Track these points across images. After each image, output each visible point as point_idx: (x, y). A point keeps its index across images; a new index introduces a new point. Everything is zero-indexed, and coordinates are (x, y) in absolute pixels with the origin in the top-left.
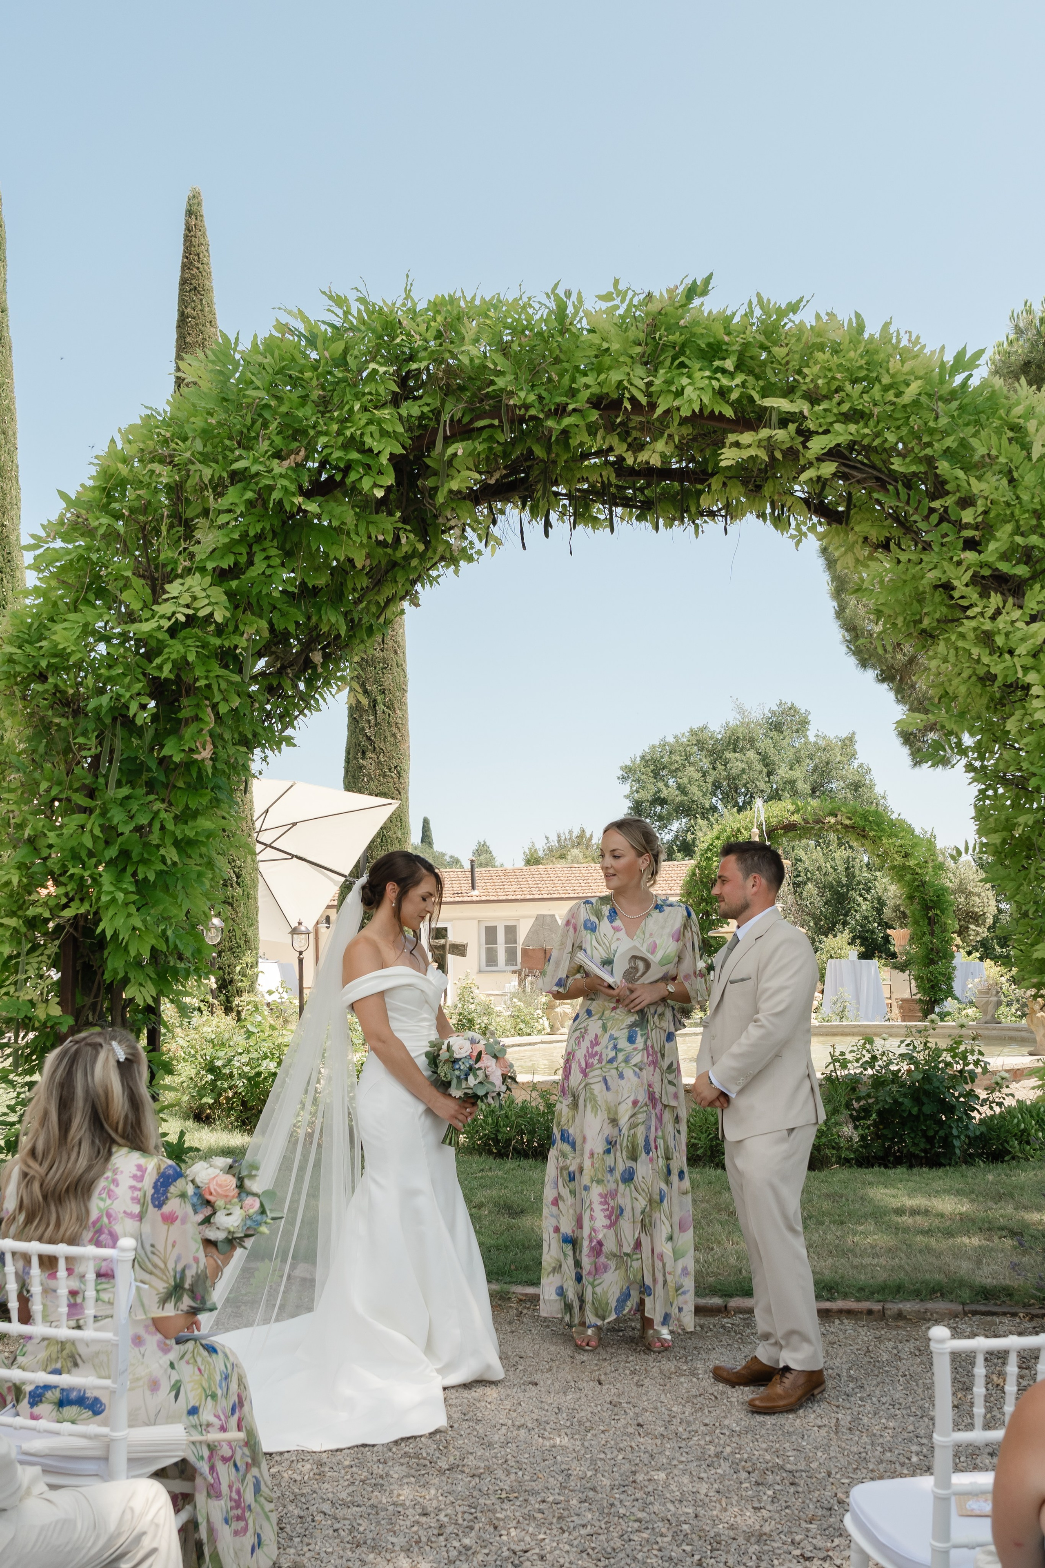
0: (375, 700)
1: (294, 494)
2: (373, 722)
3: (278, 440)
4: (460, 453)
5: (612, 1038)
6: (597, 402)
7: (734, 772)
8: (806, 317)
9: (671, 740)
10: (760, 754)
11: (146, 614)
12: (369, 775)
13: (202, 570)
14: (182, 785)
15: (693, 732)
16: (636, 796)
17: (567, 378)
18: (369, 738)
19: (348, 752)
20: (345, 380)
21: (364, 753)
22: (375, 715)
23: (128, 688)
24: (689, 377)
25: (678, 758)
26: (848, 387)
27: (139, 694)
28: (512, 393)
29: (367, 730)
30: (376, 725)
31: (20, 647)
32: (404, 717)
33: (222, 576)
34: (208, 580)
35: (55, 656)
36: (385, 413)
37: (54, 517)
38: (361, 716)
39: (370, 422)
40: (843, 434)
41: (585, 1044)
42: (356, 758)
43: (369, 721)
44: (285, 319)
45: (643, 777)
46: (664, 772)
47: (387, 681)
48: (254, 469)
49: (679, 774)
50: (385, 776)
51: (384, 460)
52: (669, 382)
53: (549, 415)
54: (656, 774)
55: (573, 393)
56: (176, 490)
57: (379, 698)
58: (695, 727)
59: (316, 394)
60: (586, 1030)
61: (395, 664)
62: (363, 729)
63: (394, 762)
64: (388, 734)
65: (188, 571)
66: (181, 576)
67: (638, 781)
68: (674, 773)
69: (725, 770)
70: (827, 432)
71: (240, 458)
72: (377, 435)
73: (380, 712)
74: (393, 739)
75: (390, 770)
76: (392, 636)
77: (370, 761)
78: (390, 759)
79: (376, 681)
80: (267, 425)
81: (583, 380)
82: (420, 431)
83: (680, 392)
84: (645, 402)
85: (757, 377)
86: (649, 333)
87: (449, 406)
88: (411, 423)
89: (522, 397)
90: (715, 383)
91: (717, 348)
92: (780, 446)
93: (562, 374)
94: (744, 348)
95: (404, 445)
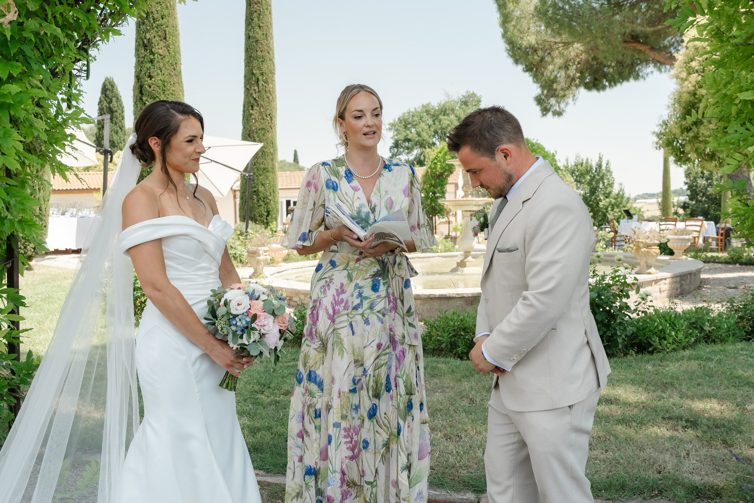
0: (258, 79)
2: (257, 90)
5: (357, 286)
7: (444, 126)
9: (412, 110)
10: (457, 116)
12: (255, 119)
15: (423, 106)
16: (396, 137)
18: (255, 99)
19: (244, 107)
21: (252, 107)
22: (258, 86)
25: (416, 119)
29: (254, 95)
30: (259, 92)
32: (274, 88)
38: (251, 87)
41: (331, 292)
42: (248, 110)
43: (255, 90)
45: (399, 128)
46: (409, 126)
47: (264, 67)
49: (417, 127)
50: (263, 119)
54: (405, 127)
57: (260, 77)
58: (425, 104)
60: (331, 280)
62: (251, 94)
63: (268, 112)
64: (265, 97)
67: (397, 130)
68: (414, 126)
69: (440, 124)
73: (260, 85)
74: (267, 99)
75: (266, 116)
76: (267, 44)
77: (256, 111)
78: (266, 110)
79: (258, 68)
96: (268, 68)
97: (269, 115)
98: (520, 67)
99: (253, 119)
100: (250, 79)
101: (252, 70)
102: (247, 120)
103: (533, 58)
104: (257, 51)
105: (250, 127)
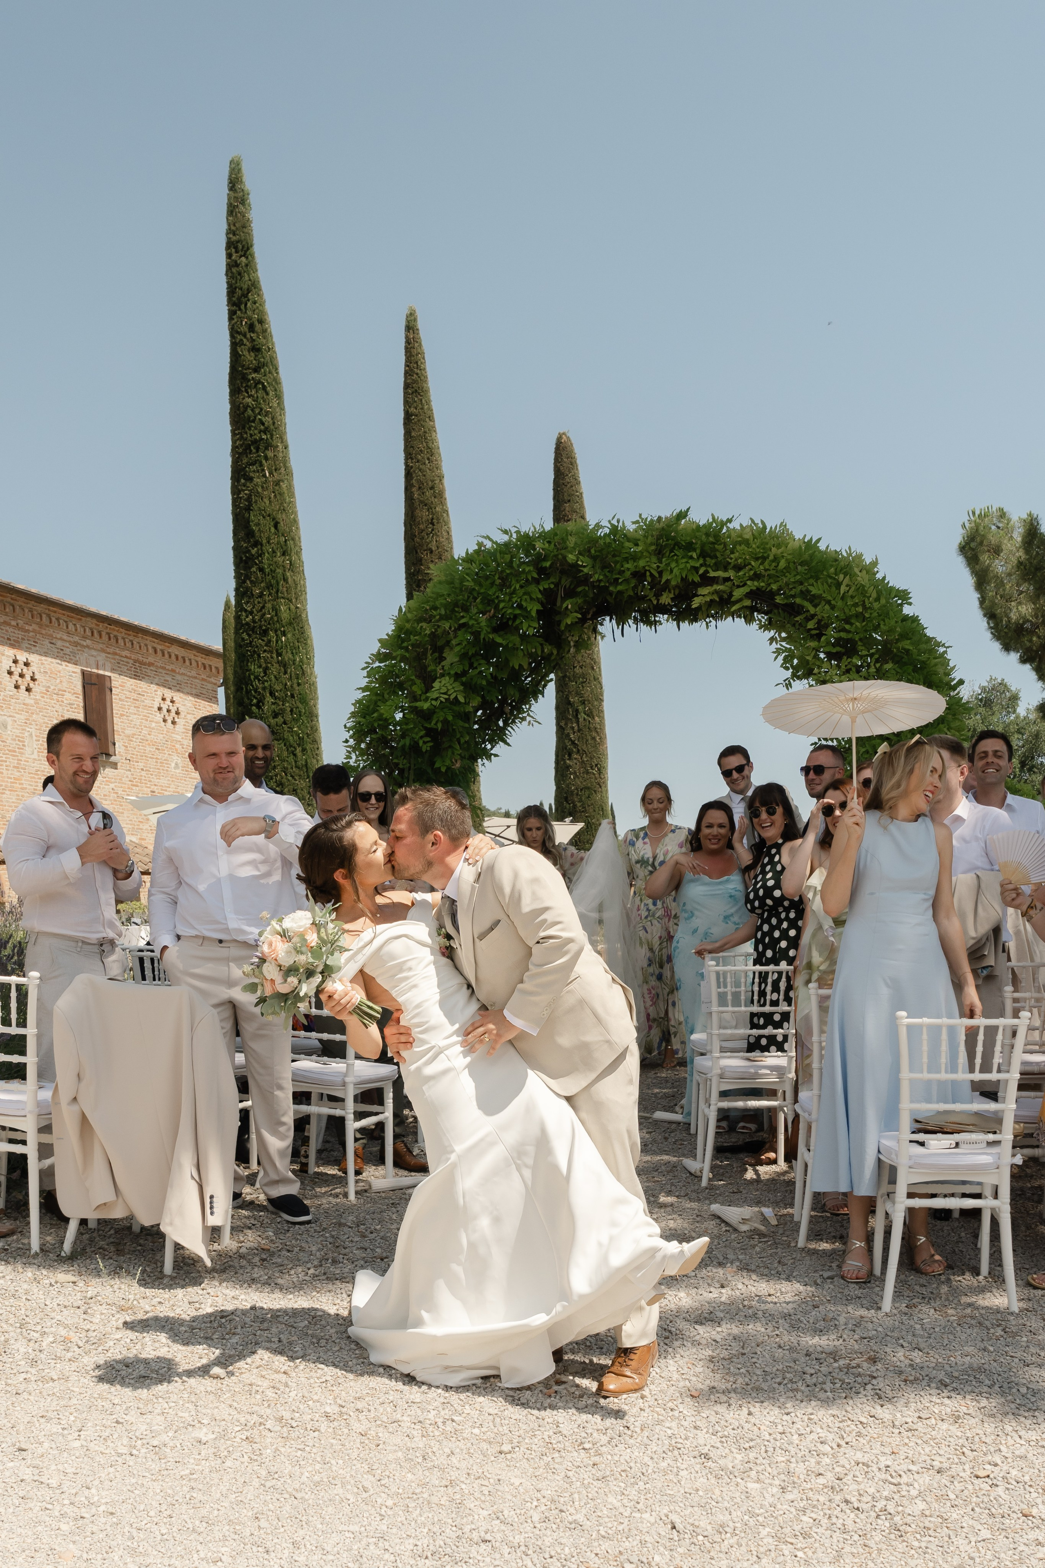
0: (577, 711)
1: (489, 633)
2: (576, 728)
3: (480, 606)
4: (570, 607)
6: (635, 574)
8: (735, 525)
11: (422, 697)
12: (575, 773)
13: (449, 674)
14: (443, 780)
17: (618, 566)
18: (573, 743)
19: (557, 755)
20: (511, 573)
21: (570, 755)
22: (578, 722)
23: (417, 734)
24: (677, 561)
26: (753, 563)
27: (421, 737)
28: (591, 576)
29: (572, 736)
30: (579, 730)
31: (364, 717)
32: (602, 723)
33: (457, 676)
34: (453, 679)
35: (380, 720)
36: (533, 588)
37: (375, 652)
38: (566, 724)
39: (525, 594)
40: (752, 585)
42: (564, 760)
43: (573, 728)
44: (481, 540)
47: (587, 692)
48: (471, 622)
50: (588, 773)
51: (534, 614)
52: (668, 565)
53: (611, 584)
55: (621, 572)
56: (433, 635)
57: (581, 708)
59: (498, 582)
61: (592, 679)
62: (568, 735)
63: (595, 762)
64: (589, 738)
65: (442, 675)
66: (440, 678)
70: (743, 586)
71: (463, 617)
72: (528, 600)
73: (581, 720)
74: (593, 742)
75: (592, 768)
76: (589, 654)
77: (575, 761)
78: (591, 758)
79: (578, 694)
80: (475, 599)
81: (626, 566)
82: (550, 596)
83: (671, 571)
84: (657, 575)
85: (711, 558)
86: (658, 539)
87: (563, 581)
88: (545, 592)
89: (596, 576)
90: (688, 566)
91: (690, 547)
92: (724, 592)
93: (616, 563)
94: (703, 545)
95: (542, 604)
96: (592, 692)
97: (596, 765)
98: (1014, 657)
99: (571, 774)
100: (565, 712)
101: (567, 698)
102: (562, 775)
103: (1031, 641)
104: (574, 667)
105: (568, 786)
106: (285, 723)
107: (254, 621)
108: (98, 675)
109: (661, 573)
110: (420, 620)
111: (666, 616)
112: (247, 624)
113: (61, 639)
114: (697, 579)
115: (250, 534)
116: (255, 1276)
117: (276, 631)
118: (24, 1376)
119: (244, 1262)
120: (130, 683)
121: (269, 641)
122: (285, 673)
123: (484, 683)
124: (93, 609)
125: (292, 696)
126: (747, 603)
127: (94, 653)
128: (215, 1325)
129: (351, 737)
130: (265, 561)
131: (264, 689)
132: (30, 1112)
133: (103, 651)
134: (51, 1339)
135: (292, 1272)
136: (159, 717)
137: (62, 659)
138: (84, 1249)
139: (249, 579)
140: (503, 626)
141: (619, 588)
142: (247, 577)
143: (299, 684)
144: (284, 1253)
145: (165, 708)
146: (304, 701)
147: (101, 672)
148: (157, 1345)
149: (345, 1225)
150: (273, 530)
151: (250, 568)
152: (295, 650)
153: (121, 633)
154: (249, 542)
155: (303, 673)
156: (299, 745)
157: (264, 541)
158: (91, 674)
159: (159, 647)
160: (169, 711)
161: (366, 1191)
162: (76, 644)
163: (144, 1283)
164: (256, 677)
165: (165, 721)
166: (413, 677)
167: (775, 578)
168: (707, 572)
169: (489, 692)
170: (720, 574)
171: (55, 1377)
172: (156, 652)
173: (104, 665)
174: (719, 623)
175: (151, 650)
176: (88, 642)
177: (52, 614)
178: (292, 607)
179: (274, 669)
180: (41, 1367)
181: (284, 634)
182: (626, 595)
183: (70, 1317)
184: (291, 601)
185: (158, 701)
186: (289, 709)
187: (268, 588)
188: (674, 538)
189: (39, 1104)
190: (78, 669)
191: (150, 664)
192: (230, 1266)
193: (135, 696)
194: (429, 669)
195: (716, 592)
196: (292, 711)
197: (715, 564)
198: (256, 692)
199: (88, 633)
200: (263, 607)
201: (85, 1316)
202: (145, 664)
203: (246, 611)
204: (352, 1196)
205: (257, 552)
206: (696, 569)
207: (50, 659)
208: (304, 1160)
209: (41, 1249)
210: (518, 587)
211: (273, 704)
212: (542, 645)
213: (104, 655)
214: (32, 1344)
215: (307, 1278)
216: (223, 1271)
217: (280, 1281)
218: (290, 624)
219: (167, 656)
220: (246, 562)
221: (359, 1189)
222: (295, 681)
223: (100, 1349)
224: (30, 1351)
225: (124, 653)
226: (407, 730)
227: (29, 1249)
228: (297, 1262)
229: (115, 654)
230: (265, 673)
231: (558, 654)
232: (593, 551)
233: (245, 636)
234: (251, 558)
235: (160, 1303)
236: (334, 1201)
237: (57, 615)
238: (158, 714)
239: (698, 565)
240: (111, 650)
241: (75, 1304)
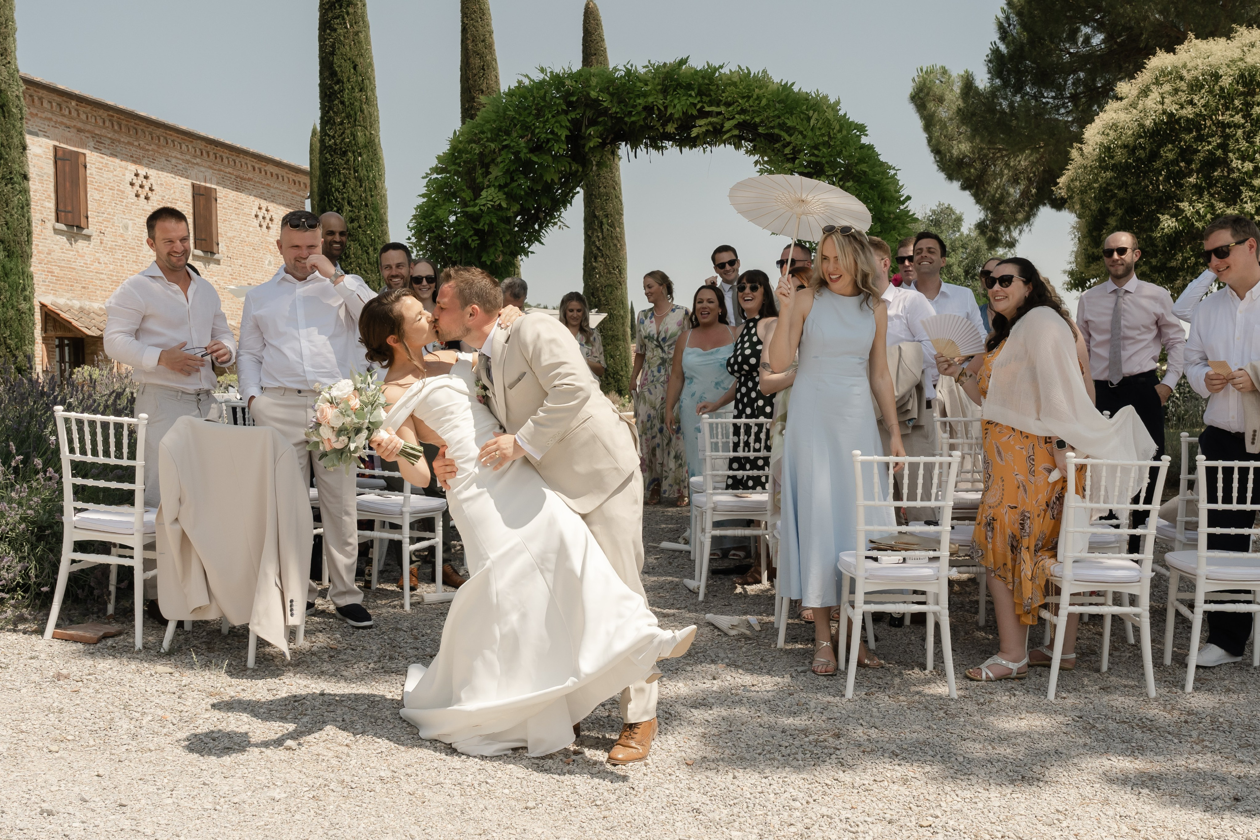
1: (527, 153)
2: (601, 237)
3: (520, 132)
4: (592, 133)
6: (645, 108)
8: (725, 71)
11: (472, 203)
12: (600, 273)
13: (494, 185)
17: (632, 101)
18: (598, 248)
20: (545, 106)
21: (595, 258)
22: (602, 232)
23: (466, 233)
24: (679, 98)
26: (740, 100)
27: (471, 236)
28: (610, 109)
29: (597, 243)
30: (603, 239)
31: (424, 220)
32: (622, 233)
33: (501, 188)
34: (497, 189)
35: (437, 222)
36: (562, 117)
37: (433, 166)
38: (592, 234)
39: (556, 122)
40: (740, 118)
42: (591, 263)
43: (598, 237)
47: (609, 207)
48: (512, 144)
50: (611, 274)
51: (563, 138)
52: (672, 101)
53: (625, 116)
55: (634, 106)
56: (481, 154)
59: (534, 112)
61: (614, 197)
62: (594, 242)
63: (616, 264)
64: (611, 245)
65: (489, 186)
66: (487, 188)
70: (734, 118)
71: (505, 140)
72: (559, 127)
73: (605, 230)
74: (614, 248)
75: (613, 269)
76: (612, 178)
77: (600, 263)
78: (613, 261)
79: (602, 209)
80: (515, 125)
81: (638, 101)
82: (576, 125)
83: (675, 106)
84: (663, 109)
85: (707, 96)
86: (664, 81)
87: (587, 112)
88: (572, 121)
89: (614, 109)
90: (688, 102)
91: (689, 87)
92: (717, 123)
93: (630, 99)
94: (700, 86)
95: (570, 130)
96: (614, 208)
97: (617, 268)
98: (956, 185)
99: (596, 274)
100: (591, 224)
101: (593, 212)
102: (589, 275)
103: (969, 172)
104: (599, 187)
105: (594, 283)
106: (360, 227)
107: (335, 144)
108: (206, 188)
109: (666, 108)
110: (470, 142)
111: (671, 143)
112: (330, 146)
113: (175, 157)
114: (695, 113)
115: (333, 74)
116: (324, 669)
117: (354, 152)
118: (126, 747)
119: (315, 658)
120: (233, 194)
121: (348, 160)
122: (361, 186)
123: (523, 193)
124: (203, 133)
125: (366, 205)
126: (736, 132)
127: (203, 169)
128: (290, 708)
129: (413, 235)
130: (346, 96)
131: (343, 199)
132: (137, 531)
133: (210, 168)
134: (150, 718)
135: (355, 666)
136: (256, 223)
137: (176, 174)
138: (180, 647)
139: (332, 110)
140: (538, 148)
141: (633, 119)
142: (331, 108)
143: (372, 196)
144: (349, 651)
145: (261, 215)
146: (376, 209)
147: (208, 185)
148: (240, 723)
149: (401, 629)
150: (352, 71)
151: (333, 101)
152: (369, 168)
153: (226, 154)
154: (333, 80)
155: (376, 187)
156: (371, 245)
157: (345, 80)
158: (200, 187)
159: (257, 166)
160: (264, 218)
161: (419, 603)
162: (188, 162)
163: (231, 673)
164: (337, 190)
165: (261, 226)
166: (465, 188)
167: (757, 113)
168: (703, 107)
169: (526, 200)
170: (714, 109)
171: (153, 748)
172: (254, 169)
173: (211, 179)
174: (714, 148)
175: (250, 168)
176: (198, 160)
177: (168, 137)
178: (367, 133)
179: (352, 183)
180: (141, 740)
181: (360, 155)
182: (638, 125)
183: (166, 701)
184: (366, 128)
185: (255, 210)
186: (363, 216)
187: (348, 117)
188: (676, 80)
189: (145, 524)
190: (189, 182)
191: (249, 180)
192: (303, 662)
193: (236, 205)
194: (478, 181)
195: (710, 123)
196: (365, 217)
197: (710, 101)
198: (336, 201)
199: (198, 153)
200: (343, 133)
201: (179, 700)
202: (245, 179)
203: (329, 135)
204: (407, 607)
205: (339, 88)
206: (695, 105)
207: (165, 174)
208: (367, 578)
209: (144, 647)
210: (550, 116)
211: (350, 211)
212: (570, 163)
213: (211, 171)
214: (133, 722)
215: (368, 671)
216: (298, 665)
217: (344, 673)
218: (366, 147)
219: (263, 173)
220: (330, 96)
221: (413, 601)
222: (369, 193)
223: (191, 726)
224: (132, 727)
225: (228, 170)
226: (459, 230)
227: (134, 647)
228: (360, 658)
229: (220, 170)
230: (344, 186)
231: (583, 171)
232: (611, 89)
233: (328, 156)
234: (334, 93)
235: (243, 690)
236: (392, 611)
237: (173, 138)
238: (255, 220)
239: (696, 102)
240: (217, 167)
241: (171, 691)
